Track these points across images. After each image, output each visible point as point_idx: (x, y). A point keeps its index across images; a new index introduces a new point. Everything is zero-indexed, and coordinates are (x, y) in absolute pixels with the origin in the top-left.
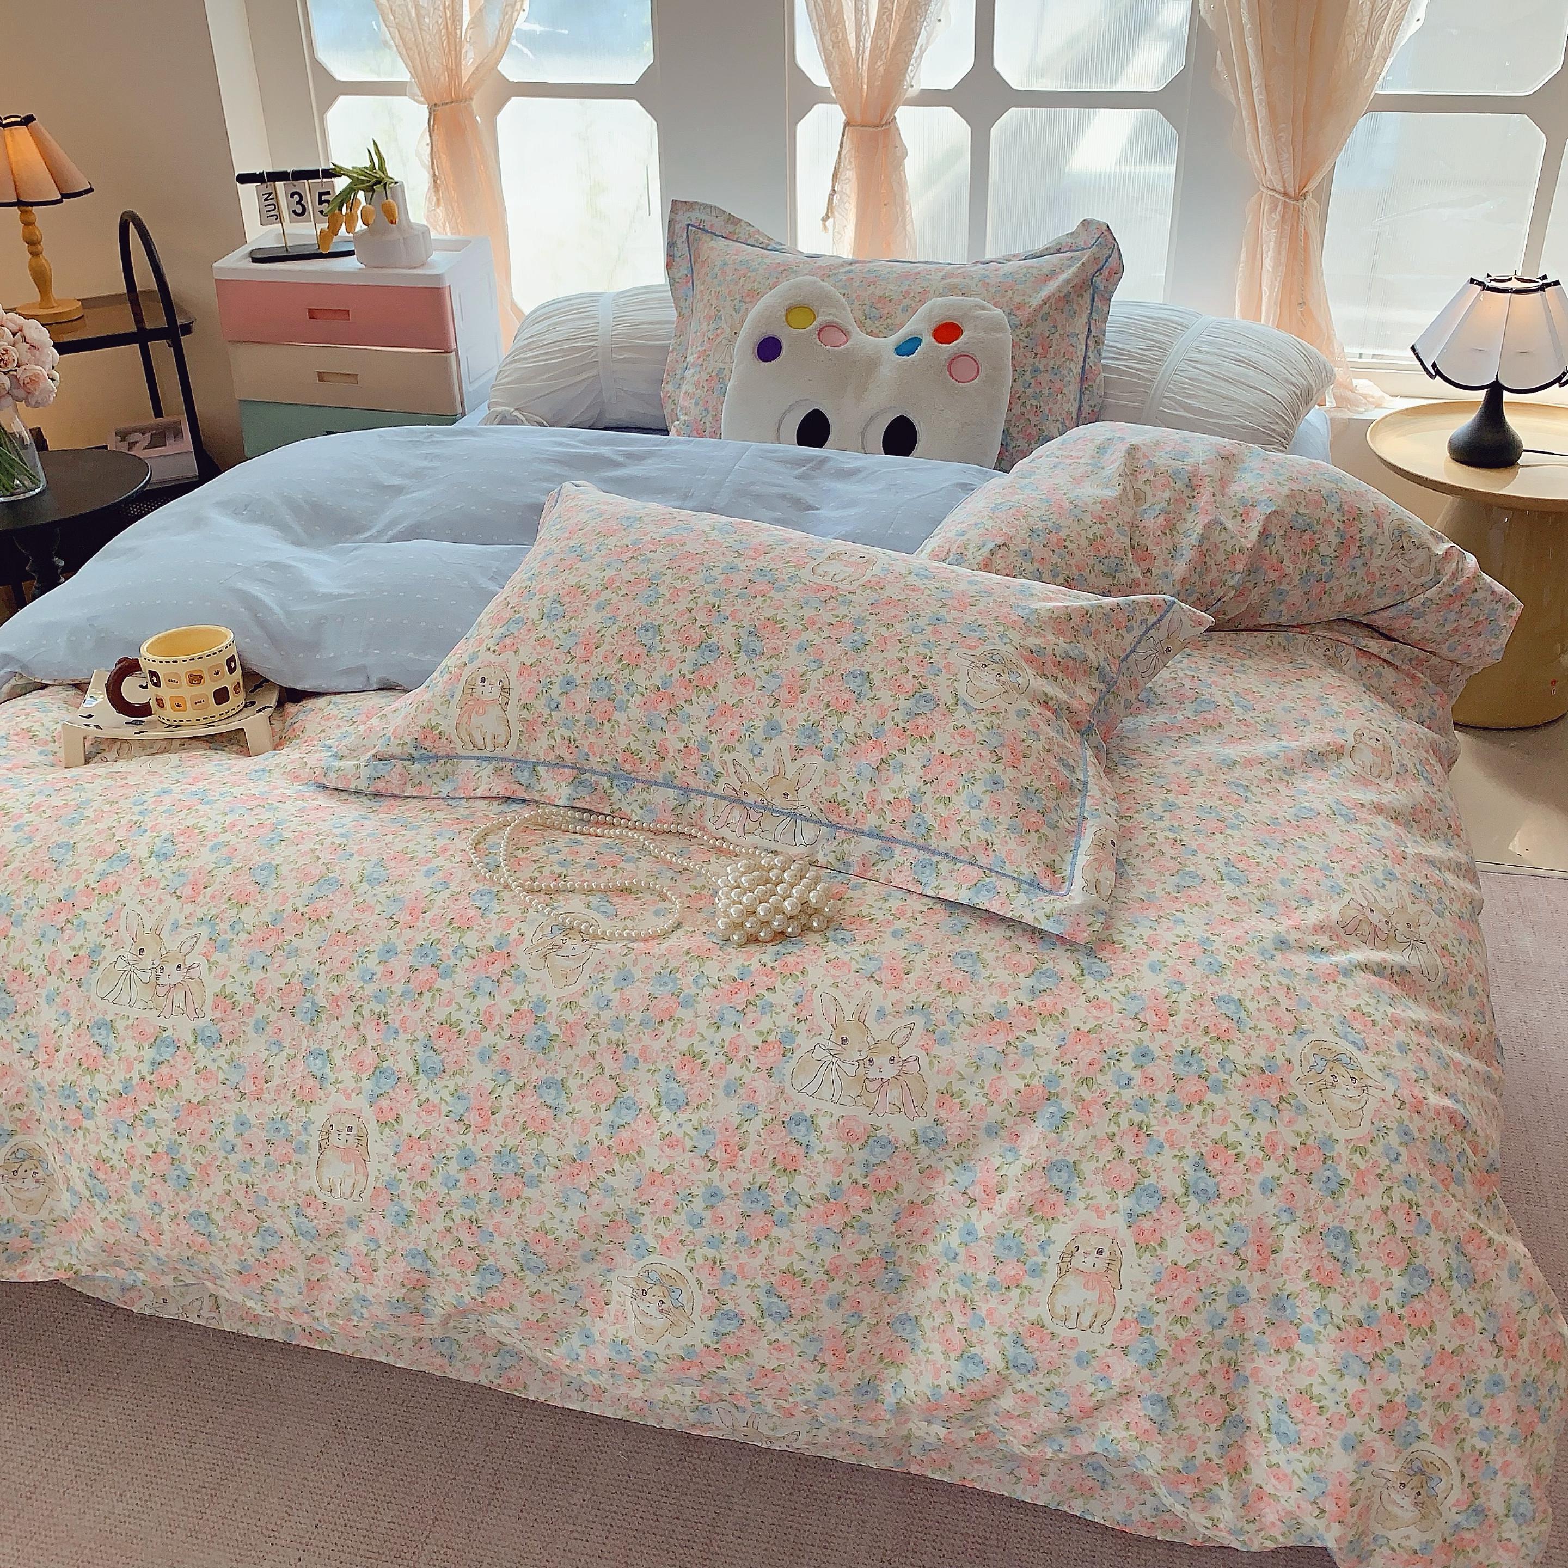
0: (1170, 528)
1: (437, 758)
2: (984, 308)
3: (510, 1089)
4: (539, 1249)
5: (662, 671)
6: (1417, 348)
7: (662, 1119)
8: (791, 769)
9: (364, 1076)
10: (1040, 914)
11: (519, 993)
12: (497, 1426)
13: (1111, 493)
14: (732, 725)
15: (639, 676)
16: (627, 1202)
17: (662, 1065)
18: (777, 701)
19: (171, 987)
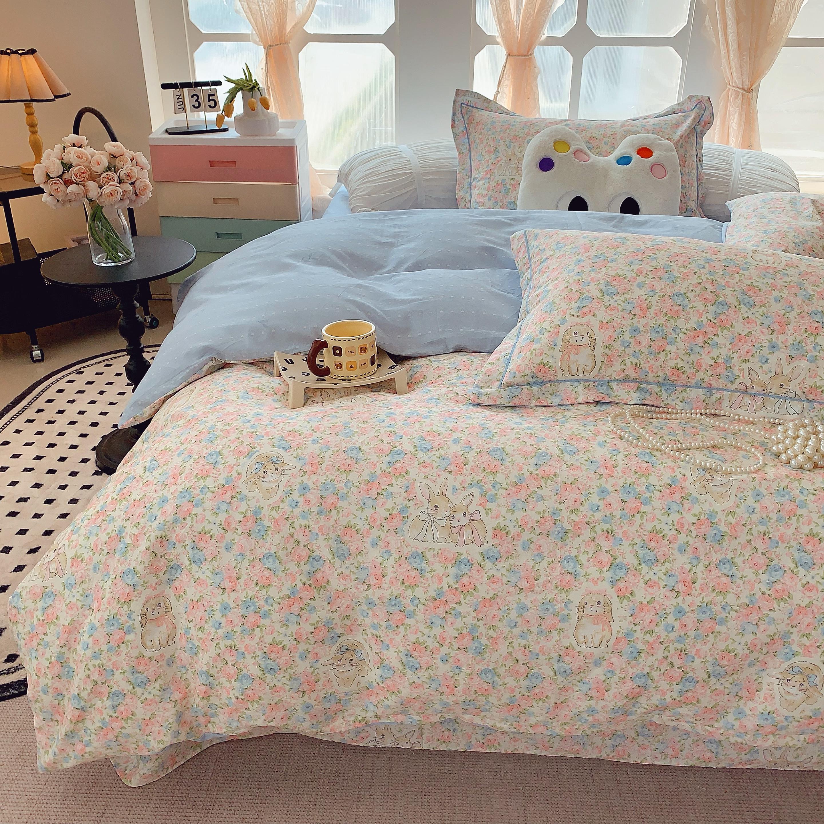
1: (544, 383)
3: (701, 567)
4: (724, 662)
5: (695, 319)
7: (801, 575)
8: (786, 370)
9: (605, 569)
11: (696, 510)
12: (619, 782)
13: (818, 224)
14: (746, 347)
15: (680, 323)
16: (782, 627)
17: (794, 544)
18: (773, 331)
19: (462, 527)
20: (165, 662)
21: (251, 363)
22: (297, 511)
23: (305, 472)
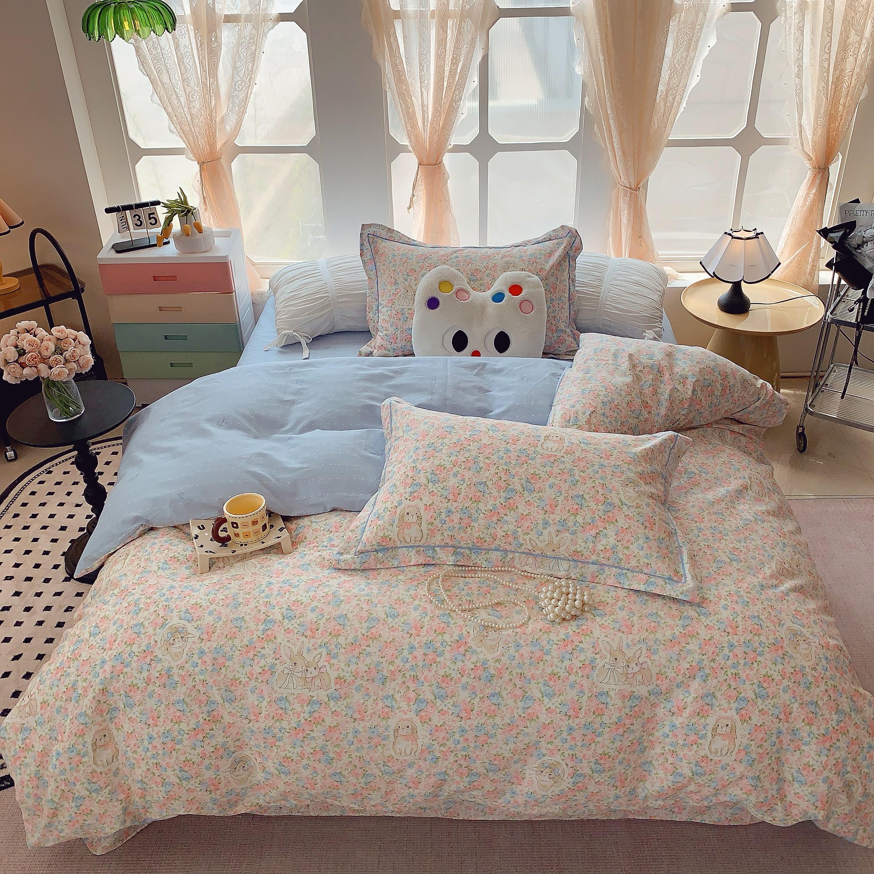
0: (655, 392)
1: (387, 550)
2: (530, 276)
3: (477, 700)
4: (496, 762)
5: (491, 502)
6: (703, 263)
7: (545, 702)
8: (556, 540)
9: (412, 704)
10: (678, 593)
11: (474, 659)
13: (629, 379)
14: (527, 524)
15: (481, 506)
16: (534, 738)
17: (541, 680)
18: (546, 511)
19: (313, 678)
20: (112, 774)
21: (175, 527)
22: (197, 670)
23: (202, 640)
